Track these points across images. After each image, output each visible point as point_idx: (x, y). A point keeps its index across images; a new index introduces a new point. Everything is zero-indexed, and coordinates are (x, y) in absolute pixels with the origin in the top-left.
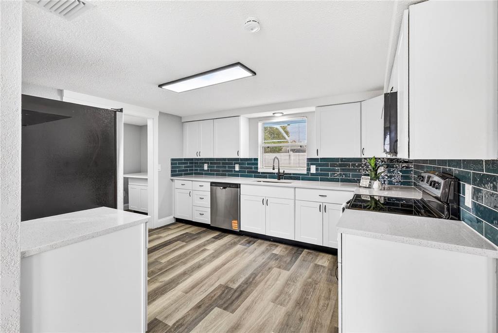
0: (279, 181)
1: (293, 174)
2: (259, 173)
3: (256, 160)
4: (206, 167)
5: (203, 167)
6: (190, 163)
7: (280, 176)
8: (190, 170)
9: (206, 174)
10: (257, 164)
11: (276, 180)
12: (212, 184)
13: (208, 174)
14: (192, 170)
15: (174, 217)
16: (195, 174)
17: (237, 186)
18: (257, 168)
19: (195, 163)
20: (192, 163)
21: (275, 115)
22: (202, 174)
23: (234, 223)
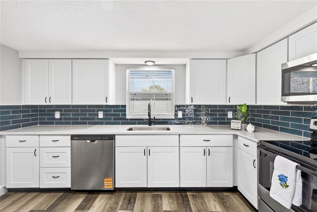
0: (150, 127)
1: (162, 119)
2: (127, 119)
3: (125, 106)
4: (57, 115)
5: (54, 115)
6: (33, 111)
7: (151, 122)
8: (33, 120)
9: (57, 123)
10: (125, 111)
11: (147, 126)
12: (73, 137)
13: (60, 122)
14: (37, 119)
15: (5, 188)
16: (41, 123)
17: (112, 137)
18: (125, 115)
19: (41, 111)
20: (36, 111)
21: (148, 63)
22: (52, 123)
23: (108, 181)
